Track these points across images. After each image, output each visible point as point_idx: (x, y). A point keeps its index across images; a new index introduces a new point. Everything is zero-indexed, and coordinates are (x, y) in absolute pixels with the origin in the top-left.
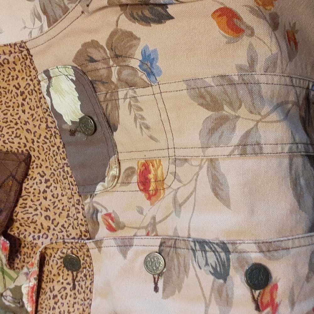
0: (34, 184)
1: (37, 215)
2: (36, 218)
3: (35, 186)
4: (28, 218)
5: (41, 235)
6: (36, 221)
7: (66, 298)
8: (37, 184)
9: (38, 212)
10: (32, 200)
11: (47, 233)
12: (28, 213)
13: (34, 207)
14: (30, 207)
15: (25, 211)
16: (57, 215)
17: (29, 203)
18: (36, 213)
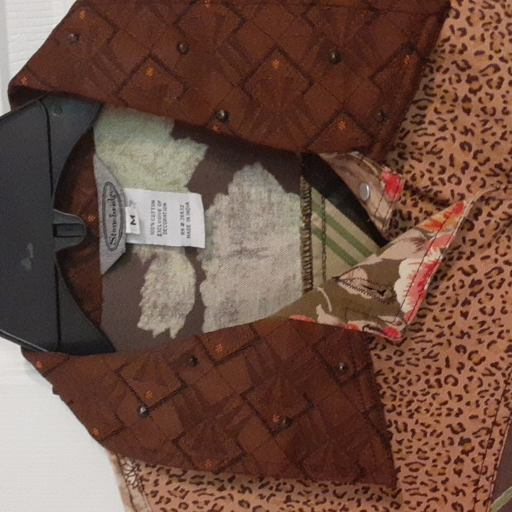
0: (444, 80)
1: (444, 139)
2: (441, 144)
3: (446, 85)
4: (426, 144)
5: (445, 177)
6: (441, 150)
7: (499, 287)
8: (451, 83)
9: (446, 134)
10: (436, 111)
11: (459, 174)
12: (426, 134)
13: (440, 124)
14: (431, 123)
15: (421, 129)
16: (488, 145)
17: (430, 115)
18: (442, 134)
